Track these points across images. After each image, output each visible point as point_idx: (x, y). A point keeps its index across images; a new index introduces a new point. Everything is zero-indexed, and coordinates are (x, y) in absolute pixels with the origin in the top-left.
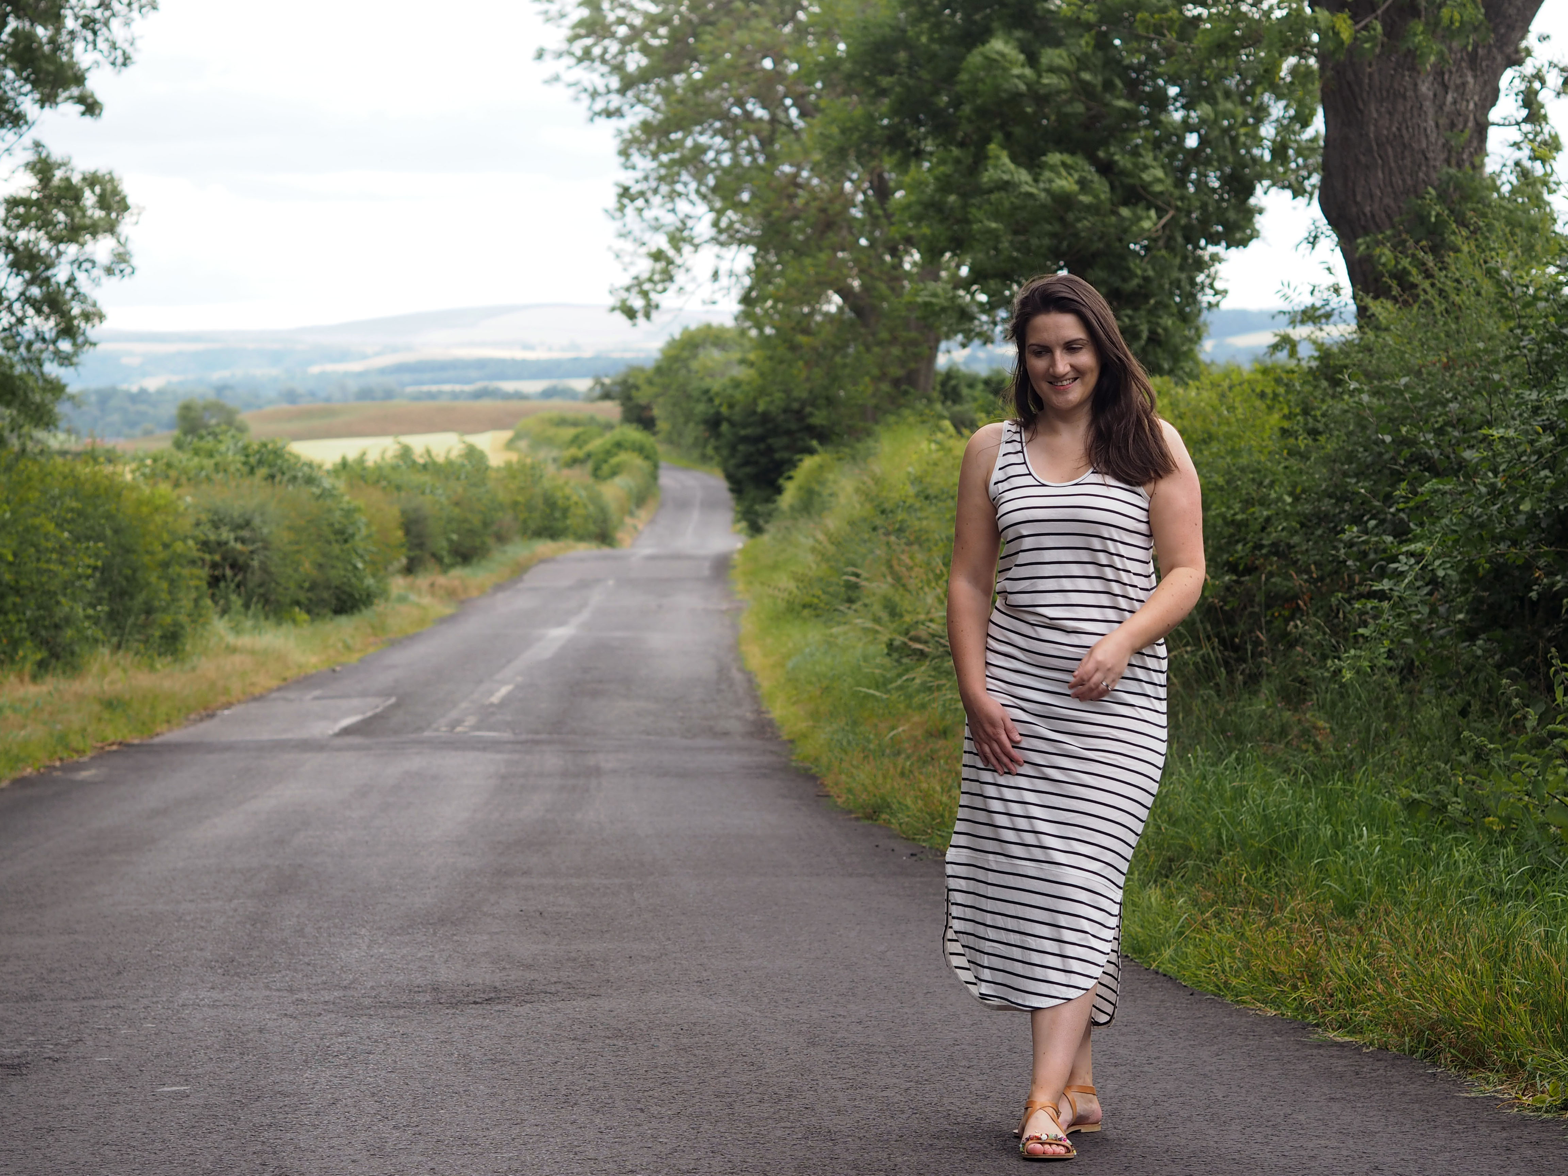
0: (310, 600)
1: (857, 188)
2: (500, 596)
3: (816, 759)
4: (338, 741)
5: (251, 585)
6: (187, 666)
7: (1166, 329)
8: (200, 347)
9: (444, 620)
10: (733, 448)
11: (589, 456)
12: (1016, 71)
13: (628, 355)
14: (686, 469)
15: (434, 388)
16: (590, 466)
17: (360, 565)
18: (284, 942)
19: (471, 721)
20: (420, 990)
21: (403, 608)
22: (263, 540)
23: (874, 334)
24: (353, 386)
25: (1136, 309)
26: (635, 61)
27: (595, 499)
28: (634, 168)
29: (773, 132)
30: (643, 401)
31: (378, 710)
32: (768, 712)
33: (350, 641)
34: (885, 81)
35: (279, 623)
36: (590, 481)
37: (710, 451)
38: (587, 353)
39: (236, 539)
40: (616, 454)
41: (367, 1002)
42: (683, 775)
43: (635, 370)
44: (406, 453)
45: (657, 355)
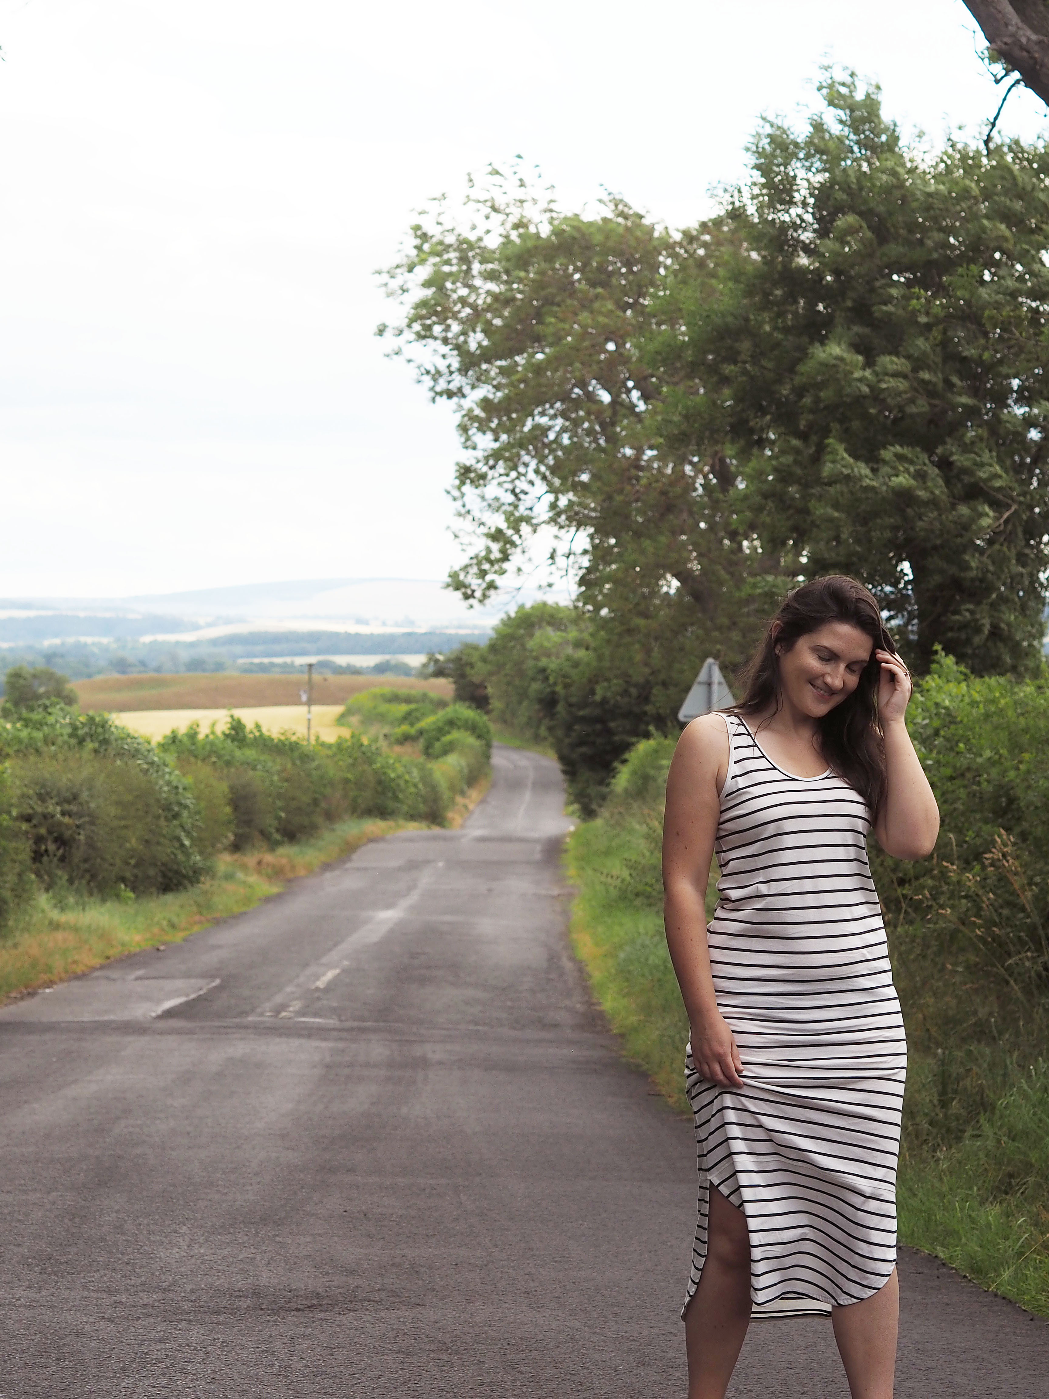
0: (136, 876)
1: (698, 470)
2: (328, 875)
3: (647, 1056)
4: (161, 1025)
5: (76, 860)
6: (9, 943)
7: (1009, 625)
8: (32, 613)
9: (268, 900)
10: (569, 728)
11: (421, 732)
12: (857, 374)
13: (462, 632)
14: (519, 748)
15: (266, 660)
16: (421, 743)
17: (187, 843)
18: (103, 1239)
19: (296, 1005)
20: (241, 1294)
21: (230, 887)
22: (89, 815)
23: (712, 619)
24: (184, 655)
25: (979, 603)
26: (476, 340)
27: (426, 778)
28: (474, 448)
29: (615, 414)
30: (476, 680)
31: (201, 992)
32: (599, 1004)
33: (175, 920)
34: (728, 369)
35: (104, 901)
36: (422, 759)
37: (543, 731)
38: (422, 628)
39: (63, 813)
40: (449, 733)
41: (186, 1306)
42: (511, 1068)
43: (470, 647)
44: (237, 727)
45: (492, 634)
